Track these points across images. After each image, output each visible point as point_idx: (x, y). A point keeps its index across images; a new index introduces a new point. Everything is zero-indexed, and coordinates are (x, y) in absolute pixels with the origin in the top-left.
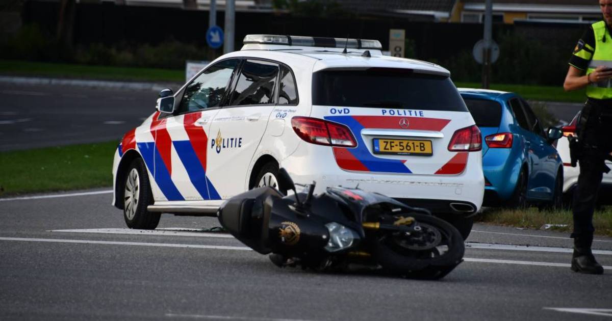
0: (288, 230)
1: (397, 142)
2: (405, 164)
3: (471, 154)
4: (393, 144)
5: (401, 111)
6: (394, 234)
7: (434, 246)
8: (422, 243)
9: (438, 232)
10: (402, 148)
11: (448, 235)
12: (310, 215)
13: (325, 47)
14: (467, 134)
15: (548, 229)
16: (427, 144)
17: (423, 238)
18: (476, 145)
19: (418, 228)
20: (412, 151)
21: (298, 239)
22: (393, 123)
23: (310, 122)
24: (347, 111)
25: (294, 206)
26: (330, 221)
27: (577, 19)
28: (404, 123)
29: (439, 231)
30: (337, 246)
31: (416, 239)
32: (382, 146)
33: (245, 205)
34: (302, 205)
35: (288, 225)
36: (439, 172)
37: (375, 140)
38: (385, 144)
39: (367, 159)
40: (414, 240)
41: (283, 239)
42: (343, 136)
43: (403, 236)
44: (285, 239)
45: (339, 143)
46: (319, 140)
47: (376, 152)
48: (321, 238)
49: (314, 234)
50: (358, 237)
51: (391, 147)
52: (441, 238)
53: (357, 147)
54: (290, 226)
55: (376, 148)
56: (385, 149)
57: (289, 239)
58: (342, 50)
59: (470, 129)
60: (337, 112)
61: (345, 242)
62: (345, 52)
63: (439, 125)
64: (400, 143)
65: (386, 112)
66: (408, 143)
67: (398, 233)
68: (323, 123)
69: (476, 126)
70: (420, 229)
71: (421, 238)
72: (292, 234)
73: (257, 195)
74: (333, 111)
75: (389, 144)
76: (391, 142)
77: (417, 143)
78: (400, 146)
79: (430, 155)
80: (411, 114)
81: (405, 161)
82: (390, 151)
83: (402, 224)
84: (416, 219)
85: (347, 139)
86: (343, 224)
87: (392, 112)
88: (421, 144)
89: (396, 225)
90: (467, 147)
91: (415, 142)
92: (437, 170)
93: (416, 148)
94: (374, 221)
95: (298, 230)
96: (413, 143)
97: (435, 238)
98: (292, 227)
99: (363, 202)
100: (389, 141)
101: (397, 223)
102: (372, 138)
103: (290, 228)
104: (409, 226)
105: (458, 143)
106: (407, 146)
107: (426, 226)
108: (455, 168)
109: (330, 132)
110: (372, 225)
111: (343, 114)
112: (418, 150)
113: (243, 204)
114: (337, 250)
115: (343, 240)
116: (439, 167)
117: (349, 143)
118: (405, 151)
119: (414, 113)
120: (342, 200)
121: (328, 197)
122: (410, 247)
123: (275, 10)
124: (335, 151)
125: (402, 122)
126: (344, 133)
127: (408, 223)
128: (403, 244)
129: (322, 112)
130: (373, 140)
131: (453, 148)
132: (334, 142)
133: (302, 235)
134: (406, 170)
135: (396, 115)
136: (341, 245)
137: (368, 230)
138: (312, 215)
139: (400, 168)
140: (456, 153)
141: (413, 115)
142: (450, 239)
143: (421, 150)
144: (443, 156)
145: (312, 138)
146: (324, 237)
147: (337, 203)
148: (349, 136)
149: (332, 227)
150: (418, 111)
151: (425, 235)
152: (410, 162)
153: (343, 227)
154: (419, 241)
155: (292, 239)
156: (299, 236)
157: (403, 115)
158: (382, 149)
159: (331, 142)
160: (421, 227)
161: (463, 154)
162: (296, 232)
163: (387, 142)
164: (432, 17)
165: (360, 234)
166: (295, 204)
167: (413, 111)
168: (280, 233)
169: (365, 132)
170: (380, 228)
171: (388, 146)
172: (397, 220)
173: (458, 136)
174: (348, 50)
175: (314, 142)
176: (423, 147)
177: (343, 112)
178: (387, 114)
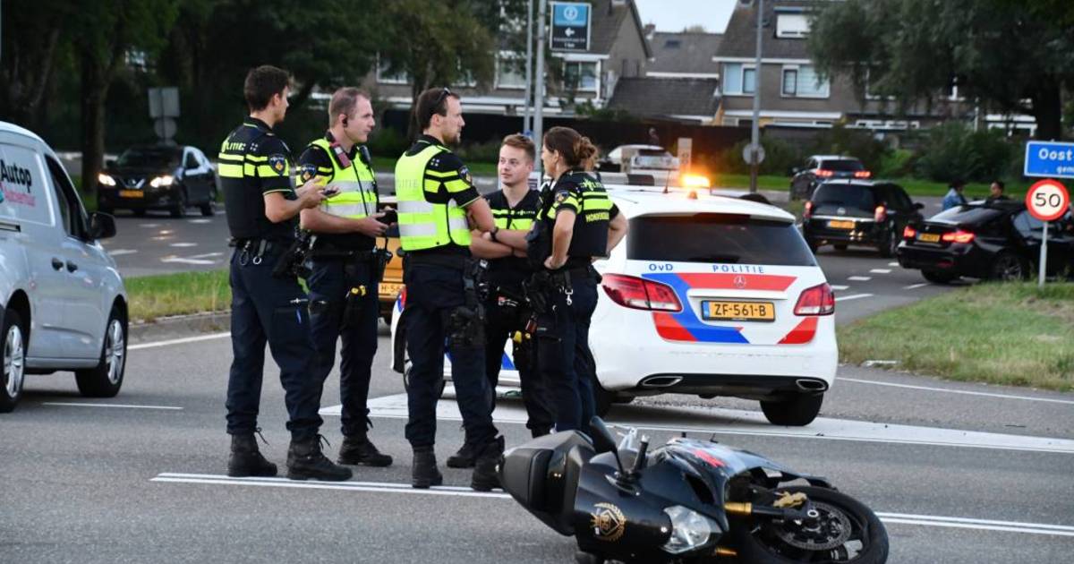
0: (605, 516)
1: (731, 305)
2: (742, 332)
3: (821, 319)
4: (726, 308)
5: (737, 267)
6: (774, 521)
7: (840, 543)
8: (820, 539)
9: (846, 519)
10: (737, 312)
11: (862, 523)
12: (641, 493)
13: (640, 185)
14: (817, 293)
15: (870, 367)
16: (768, 307)
17: (822, 529)
18: (828, 308)
19: (813, 514)
20: (750, 316)
21: (621, 532)
22: (727, 281)
23: (626, 282)
24: (669, 267)
25: (614, 477)
26: (672, 504)
27: (811, 122)
28: (740, 281)
29: (848, 517)
30: (685, 544)
31: (811, 530)
32: (712, 310)
33: (537, 460)
34: (627, 475)
35: (605, 509)
36: (782, 342)
37: (704, 302)
38: (717, 307)
39: (693, 326)
40: (808, 532)
41: (597, 531)
42: (665, 298)
43: (790, 526)
44: (600, 532)
45: (660, 306)
46: (636, 303)
47: (705, 318)
48: (658, 529)
49: (646, 524)
50: (718, 530)
51: (725, 311)
52: (850, 530)
53: (682, 311)
54: (608, 511)
55: (706, 313)
56: (717, 313)
57: (607, 532)
58: (663, 189)
59: (821, 287)
60: (658, 268)
61: (698, 537)
62: (666, 192)
63: (783, 283)
64: (735, 306)
65: (717, 268)
66: (745, 306)
67: (782, 521)
68: (640, 282)
69: (827, 284)
70: (817, 514)
71: (818, 530)
72: (613, 523)
73: (556, 446)
74: (653, 267)
75: (721, 307)
76: (724, 306)
77: (756, 306)
78: (735, 309)
79: (772, 320)
80: (748, 270)
81: (741, 328)
82: (722, 316)
83: (787, 505)
84: (808, 496)
85: (670, 301)
86: (694, 509)
87: (725, 269)
88: (760, 307)
89: (778, 507)
90: (816, 310)
91: (754, 305)
92: (780, 339)
93: (754, 312)
94: (742, 501)
95: (622, 518)
96: (751, 307)
97: (840, 527)
98: (613, 513)
99: (725, 471)
100: (722, 304)
101: (779, 503)
102: (700, 300)
103: (607, 514)
104: (798, 508)
105: (806, 305)
106: (744, 310)
107: (825, 507)
108: (801, 336)
109: (649, 293)
110: (738, 508)
111: (664, 271)
112: (757, 315)
113: (535, 458)
114: (682, 550)
115: (693, 532)
116: (783, 335)
117: (672, 307)
118: (741, 316)
119: (753, 269)
120: (692, 468)
121: (669, 463)
122: (801, 545)
123: (577, 116)
124: (656, 317)
125: (738, 280)
126: (666, 294)
127: (796, 504)
128: (789, 538)
129: (640, 268)
130: (702, 302)
131: (800, 312)
132: (653, 305)
133: (627, 524)
134: (742, 340)
135: (730, 271)
136: (690, 542)
137: (733, 516)
138: (642, 492)
139: (735, 337)
140: (803, 318)
141: (751, 272)
142: (865, 530)
143: (761, 315)
144: (788, 322)
145: (626, 299)
146: (664, 530)
147: (683, 475)
148: (672, 298)
149: (675, 513)
150: (757, 267)
151: (824, 524)
152: (747, 330)
153: (694, 513)
154: (815, 533)
155: (612, 530)
156: (622, 528)
157: (739, 272)
158: (712, 314)
159: (649, 305)
160: (818, 510)
161: (811, 320)
162: (618, 521)
163: (719, 306)
164: (700, 121)
165: (720, 524)
166: (616, 473)
167: (751, 266)
168: (592, 521)
169: (691, 292)
170: (752, 513)
171: (721, 311)
172: (779, 498)
173: (806, 298)
174: (669, 189)
175: (629, 306)
176: (764, 310)
177: (665, 268)
178: (720, 271)
